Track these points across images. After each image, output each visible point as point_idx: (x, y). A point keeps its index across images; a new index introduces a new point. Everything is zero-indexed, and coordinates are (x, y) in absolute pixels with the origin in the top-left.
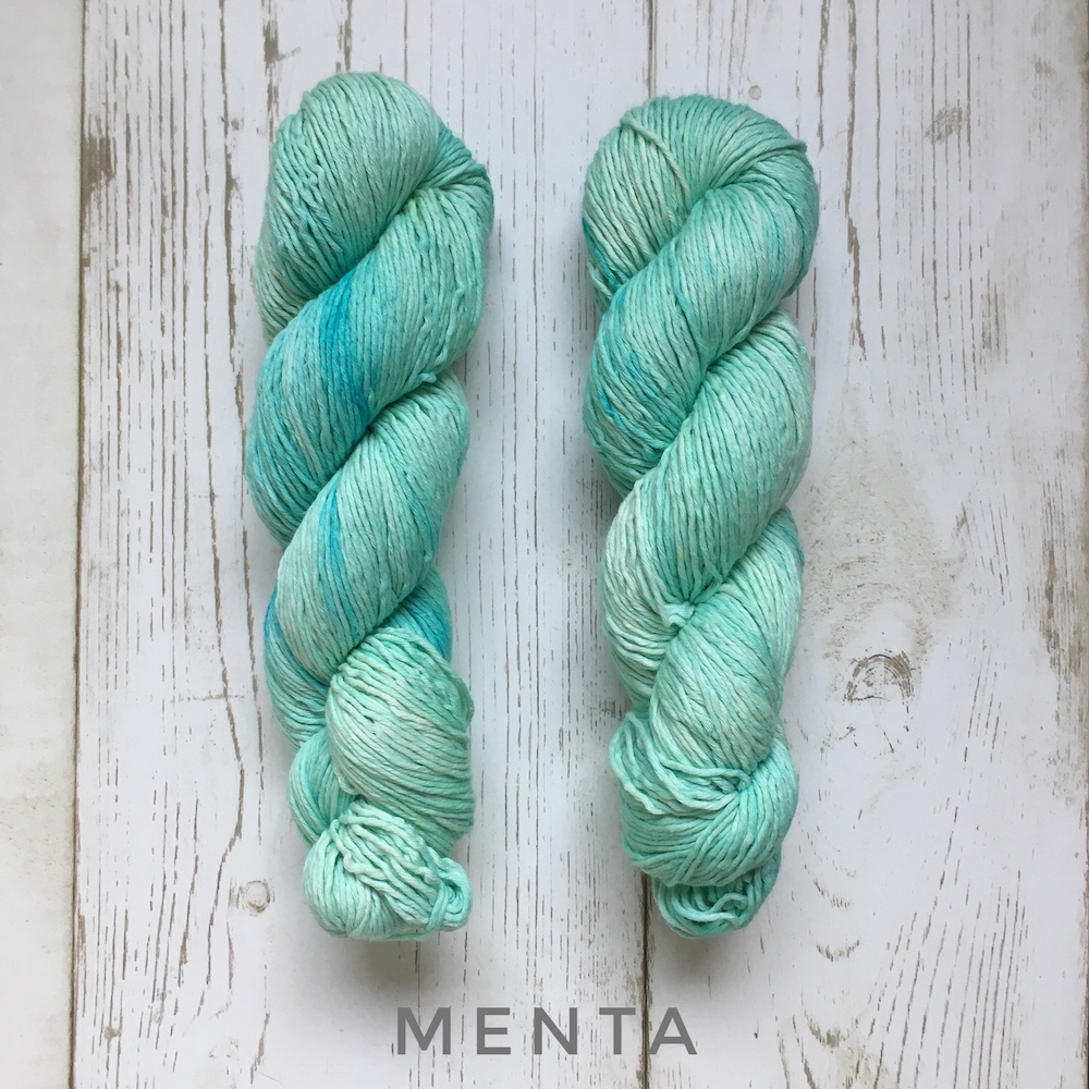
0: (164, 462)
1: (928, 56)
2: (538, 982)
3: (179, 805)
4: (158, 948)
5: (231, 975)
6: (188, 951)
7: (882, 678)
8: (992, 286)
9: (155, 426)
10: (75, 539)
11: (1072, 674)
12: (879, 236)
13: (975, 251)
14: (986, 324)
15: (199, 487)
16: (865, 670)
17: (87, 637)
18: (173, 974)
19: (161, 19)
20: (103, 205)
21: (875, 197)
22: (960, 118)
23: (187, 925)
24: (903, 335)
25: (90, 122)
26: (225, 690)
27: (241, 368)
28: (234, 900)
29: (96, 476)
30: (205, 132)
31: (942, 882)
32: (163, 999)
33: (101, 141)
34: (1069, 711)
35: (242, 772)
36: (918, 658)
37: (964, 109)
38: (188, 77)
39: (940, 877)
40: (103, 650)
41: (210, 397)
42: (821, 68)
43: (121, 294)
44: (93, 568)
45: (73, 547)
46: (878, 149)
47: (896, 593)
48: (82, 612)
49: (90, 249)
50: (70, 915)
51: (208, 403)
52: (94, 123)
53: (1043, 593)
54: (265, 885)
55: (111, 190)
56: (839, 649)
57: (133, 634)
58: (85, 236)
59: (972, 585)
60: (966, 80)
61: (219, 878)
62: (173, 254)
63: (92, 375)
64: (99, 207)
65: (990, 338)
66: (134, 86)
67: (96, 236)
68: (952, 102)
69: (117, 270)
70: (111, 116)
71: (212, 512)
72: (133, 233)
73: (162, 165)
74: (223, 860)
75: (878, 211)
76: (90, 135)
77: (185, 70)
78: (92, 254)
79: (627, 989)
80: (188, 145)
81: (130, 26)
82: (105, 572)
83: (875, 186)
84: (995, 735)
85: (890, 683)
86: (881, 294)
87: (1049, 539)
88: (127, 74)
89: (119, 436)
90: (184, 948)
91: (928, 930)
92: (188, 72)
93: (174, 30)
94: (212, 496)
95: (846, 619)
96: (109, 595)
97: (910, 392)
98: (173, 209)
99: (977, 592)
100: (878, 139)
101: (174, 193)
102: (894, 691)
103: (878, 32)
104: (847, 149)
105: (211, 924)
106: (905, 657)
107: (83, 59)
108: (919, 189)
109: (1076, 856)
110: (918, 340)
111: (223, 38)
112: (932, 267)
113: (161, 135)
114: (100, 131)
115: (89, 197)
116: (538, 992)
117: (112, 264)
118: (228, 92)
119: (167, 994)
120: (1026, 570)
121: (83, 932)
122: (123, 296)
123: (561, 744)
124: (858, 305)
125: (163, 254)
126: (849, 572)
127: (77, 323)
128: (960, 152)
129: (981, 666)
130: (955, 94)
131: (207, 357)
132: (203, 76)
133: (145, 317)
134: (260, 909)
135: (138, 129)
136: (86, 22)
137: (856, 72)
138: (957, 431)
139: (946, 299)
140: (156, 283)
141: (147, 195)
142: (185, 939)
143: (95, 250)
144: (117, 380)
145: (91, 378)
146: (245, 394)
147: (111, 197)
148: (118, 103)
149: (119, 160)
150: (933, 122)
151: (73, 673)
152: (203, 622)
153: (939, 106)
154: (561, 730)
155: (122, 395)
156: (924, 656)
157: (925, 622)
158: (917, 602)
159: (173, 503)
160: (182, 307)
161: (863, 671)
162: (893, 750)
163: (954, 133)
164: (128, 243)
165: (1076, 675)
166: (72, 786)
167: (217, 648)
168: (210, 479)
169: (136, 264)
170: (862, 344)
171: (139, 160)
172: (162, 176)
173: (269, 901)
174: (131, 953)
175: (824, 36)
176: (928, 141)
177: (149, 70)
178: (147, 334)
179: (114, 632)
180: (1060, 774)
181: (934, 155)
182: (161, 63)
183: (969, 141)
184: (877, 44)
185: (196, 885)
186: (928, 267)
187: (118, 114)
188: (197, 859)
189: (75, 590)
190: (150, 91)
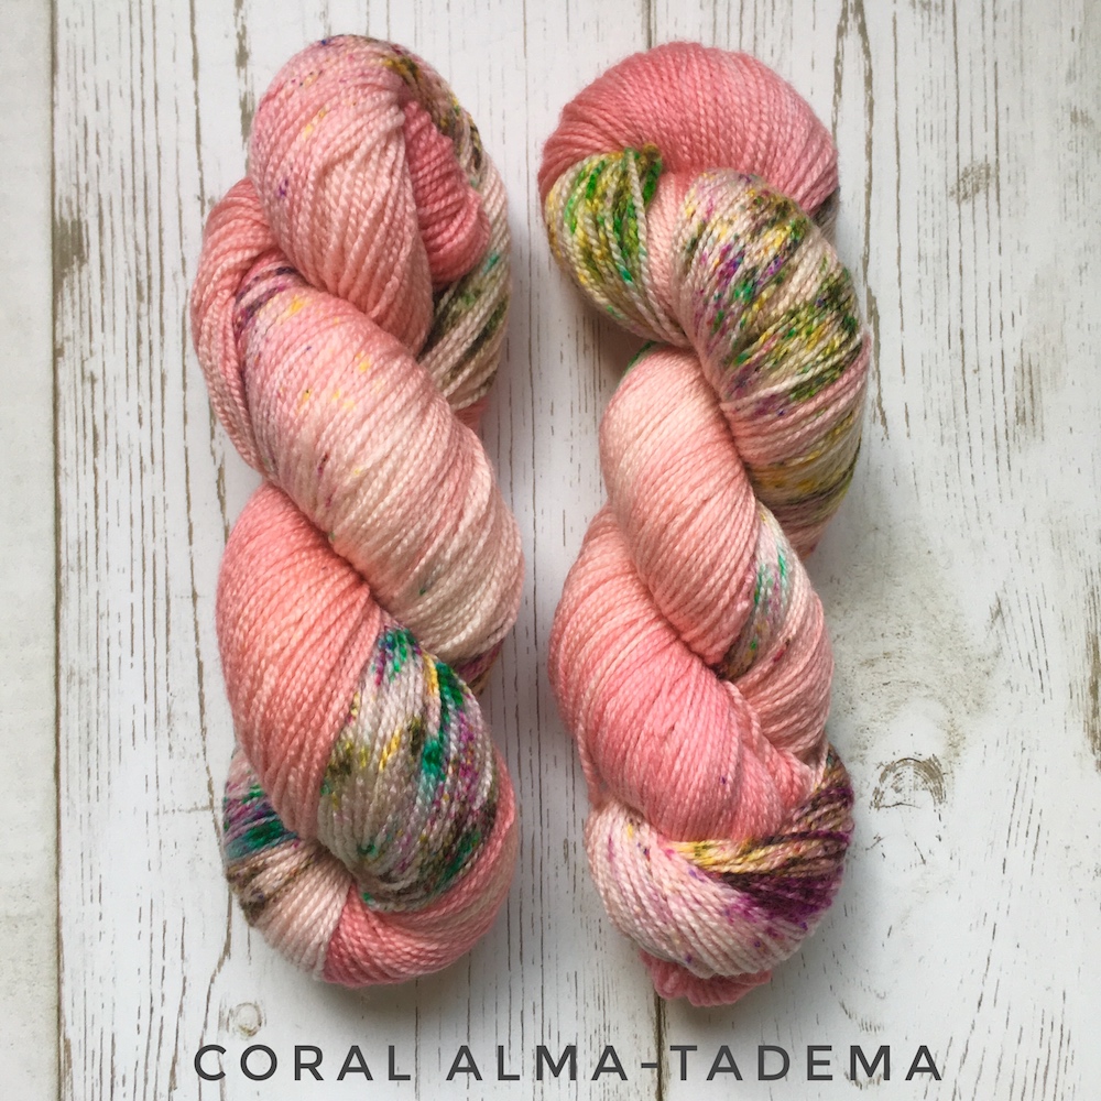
0: (143, 561)
1: (952, 109)
3: (165, 922)
4: (146, 1073)
6: (177, 1077)
7: (912, 784)
8: (1026, 357)
9: (135, 523)
10: (54, 644)
12: (901, 307)
13: (1007, 320)
14: (1020, 398)
15: (180, 586)
16: (892, 775)
17: (67, 747)
19: (132, 93)
20: (76, 292)
21: (895, 263)
22: (988, 176)
23: (176, 1049)
24: (929, 413)
25: (61, 204)
26: (211, 801)
27: (223, 460)
28: (223, 1023)
29: (73, 577)
30: (180, 212)
31: (979, 1004)
33: (73, 223)
36: (950, 762)
38: (162, 154)
39: (978, 999)
40: (84, 760)
41: (191, 492)
42: (835, 123)
43: (96, 385)
44: (72, 673)
45: (52, 652)
46: (898, 212)
47: (926, 692)
48: (62, 720)
49: (63, 338)
50: (55, 1038)
51: (188, 498)
52: (65, 205)
53: (1087, 689)
54: (256, 1007)
55: (84, 276)
56: (863, 752)
57: (115, 741)
58: (58, 324)
59: (1009, 682)
60: (994, 133)
61: (208, 1000)
62: (150, 342)
63: (69, 471)
64: (72, 294)
65: (1024, 413)
66: (106, 164)
67: (69, 325)
68: (980, 158)
69: (92, 360)
70: (83, 198)
71: (195, 613)
72: (108, 320)
73: (137, 248)
74: (212, 981)
75: (900, 278)
76: (61, 218)
77: (158, 148)
78: (66, 344)
80: (163, 226)
81: (100, 101)
82: (85, 678)
83: (896, 252)
84: (1036, 845)
85: (920, 789)
86: (904, 368)
87: (1092, 630)
88: (98, 152)
89: (97, 535)
90: (173, 1073)
91: (965, 1056)
92: (162, 149)
93: (146, 105)
94: (195, 596)
95: (871, 720)
96: (89, 703)
97: (938, 474)
98: (149, 294)
99: (1015, 688)
100: (898, 200)
101: (149, 278)
102: (925, 797)
103: (896, 85)
104: (863, 211)
106: (937, 760)
107: (53, 138)
108: (944, 250)
110: (944, 417)
111: (197, 112)
112: (959, 337)
113: (134, 215)
114: (72, 214)
115: (62, 284)
117: (86, 354)
118: (203, 168)
120: (1068, 664)
121: (69, 1056)
122: (99, 386)
123: (566, 856)
124: (879, 380)
125: (139, 342)
126: (874, 669)
127: (52, 416)
128: (988, 212)
129: (1020, 770)
130: (981, 149)
131: (186, 450)
132: (178, 152)
133: (122, 408)
134: (251, 1033)
135: (111, 210)
136: (55, 99)
137: (874, 128)
138: (990, 515)
139: (975, 372)
140: (133, 371)
141: (122, 281)
142: (174, 1062)
143: (68, 339)
144: (93, 476)
145: (67, 474)
146: (227, 488)
147: (85, 282)
148: (90, 187)
149: (91, 244)
150: (959, 181)
151: (53, 784)
152: (187, 729)
153: (965, 161)
154: (566, 841)
155: (98, 491)
156: (957, 760)
157: (957, 722)
158: (949, 700)
159: (154, 604)
160: (160, 397)
161: (890, 778)
162: (924, 862)
163: (982, 192)
164: (103, 331)
166: (55, 903)
167: (202, 756)
168: (192, 578)
169: (111, 353)
170: (884, 421)
171: (113, 244)
172: (137, 258)
173: (260, 1025)
174: (118, 1079)
175: (838, 91)
176: (953, 204)
177: (121, 146)
178: (124, 429)
179: (95, 741)
181: (960, 216)
182: (133, 140)
183: (998, 199)
184: (896, 98)
185: (184, 1008)
186: (956, 338)
187: (90, 195)
188: (185, 980)
189: (54, 697)
190: (122, 169)
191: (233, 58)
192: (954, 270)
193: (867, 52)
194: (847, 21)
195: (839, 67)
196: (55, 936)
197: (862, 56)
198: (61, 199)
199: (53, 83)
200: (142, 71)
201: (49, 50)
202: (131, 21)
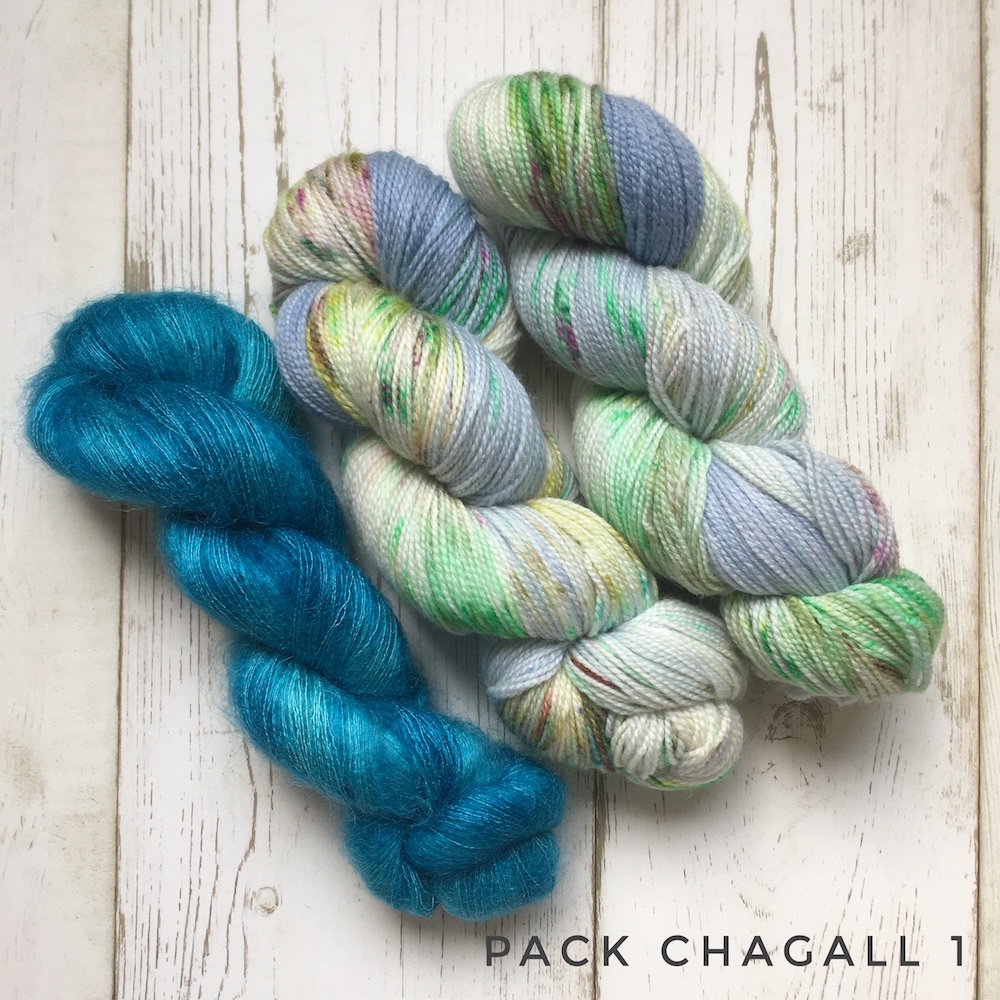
1: (840, 188)
2: (504, 976)
3: (203, 821)
4: (185, 942)
5: (246, 966)
6: (210, 945)
7: (799, 721)
8: (894, 386)
10: (118, 597)
11: (963, 720)
12: (797, 344)
13: (880, 357)
14: (889, 419)
16: (784, 714)
17: (128, 680)
18: (197, 965)
19: (191, 161)
21: (793, 310)
22: (867, 242)
23: (210, 923)
25: (132, 248)
28: (248, 903)
30: (227, 256)
31: (849, 897)
32: (189, 985)
33: (141, 264)
34: (960, 752)
35: (255, 795)
36: (829, 705)
37: (871, 235)
38: (214, 211)
39: (848, 893)
40: (141, 690)
42: (747, 201)
44: (133, 622)
45: (118, 603)
46: (796, 269)
48: (124, 658)
50: (113, 913)
52: (135, 247)
54: (274, 890)
56: (762, 696)
57: (165, 678)
60: (872, 210)
61: (236, 884)
65: (892, 430)
66: (169, 217)
68: (861, 228)
70: (150, 243)
73: (192, 284)
74: (240, 869)
75: (796, 322)
76: (132, 259)
77: (211, 205)
79: (579, 984)
80: (213, 267)
81: (165, 166)
82: (143, 625)
83: (794, 301)
84: (896, 772)
85: (805, 725)
88: (163, 208)
90: (206, 942)
92: (213, 206)
93: (202, 170)
96: (145, 646)
100: (796, 261)
102: (809, 732)
103: (796, 170)
104: (769, 268)
105: (229, 922)
106: (819, 703)
107: (127, 195)
108: (831, 303)
109: (966, 877)
110: (830, 432)
111: (242, 178)
112: (842, 369)
113: (191, 259)
114: (141, 256)
116: (503, 985)
118: (246, 222)
119: (193, 982)
121: (123, 928)
128: (866, 271)
129: (885, 712)
130: (862, 222)
132: (226, 209)
134: (270, 911)
135: (172, 254)
136: (129, 164)
137: (778, 202)
139: (854, 397)
142: (208, 934)
148: (156, 235)
149: (156, 280)
150: (844, 246)
151: (116, 710)
153: (849, 232)
161: (783, 715)
162: (807, 784)
163: (862, 256)
165: (967, 721)
166: (115, 805)
171: (173, 280)
173: (277, 905)
174: (163, 946)
175: (750, 173)
176: (839, 264)
177: (182, 204)
179: (149, 677)
180: (952, 806)
181: (844, 275)
182: (191, 199)
183: (875, 261)
184: (796, 180)
185: (217, 890)
186: (839, 370)
187: (155, 241)
188: (217, 868)
189: (118, 641)
190: (182, 222)
191: (272, 136)
192: (839, 316)
193: (774, 143)
194: (758, 118)
195: (751, 155)
196: (114, 830)
197: (770, 147)
198: (132, 243)
199: (127, 152)
200: (199, 144)
201: (124, 126)
202: (191, 104)
